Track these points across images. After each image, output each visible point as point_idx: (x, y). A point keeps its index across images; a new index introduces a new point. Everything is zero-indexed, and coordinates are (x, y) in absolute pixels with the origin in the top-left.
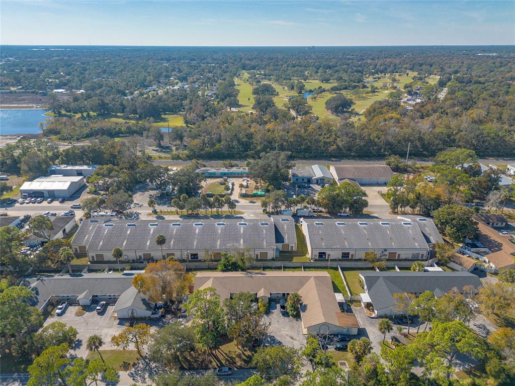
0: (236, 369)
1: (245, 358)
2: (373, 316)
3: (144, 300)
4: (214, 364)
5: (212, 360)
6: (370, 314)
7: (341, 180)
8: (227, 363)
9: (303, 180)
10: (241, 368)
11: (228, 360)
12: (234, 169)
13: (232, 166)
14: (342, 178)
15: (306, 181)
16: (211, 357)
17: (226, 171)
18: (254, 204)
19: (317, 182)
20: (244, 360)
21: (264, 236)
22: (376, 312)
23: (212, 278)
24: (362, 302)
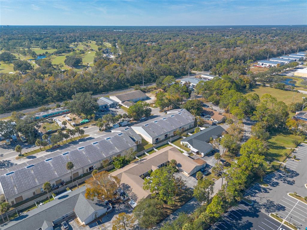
0: (180, 208)
1: (178, 200)
2: (203, 156)
3: (96, 204)
4: (169, 211)
5: (167, 210)
6: (201, 156)
7: (123, 102)
8: (174, 207)
9: (102, 107)
10: (181, 206)
11: (173, 206)
12: (50, 112)
13: (47, 110)
14: (124, 101)
15: (104, 107)
16: (164, 210)
17: (46, 114)
18: (88, 128)
19: (111, 106)
20: (179, 202)
21: (126, 141)
22: (203, 154)
23: (123, 173)
24: (193, 153)
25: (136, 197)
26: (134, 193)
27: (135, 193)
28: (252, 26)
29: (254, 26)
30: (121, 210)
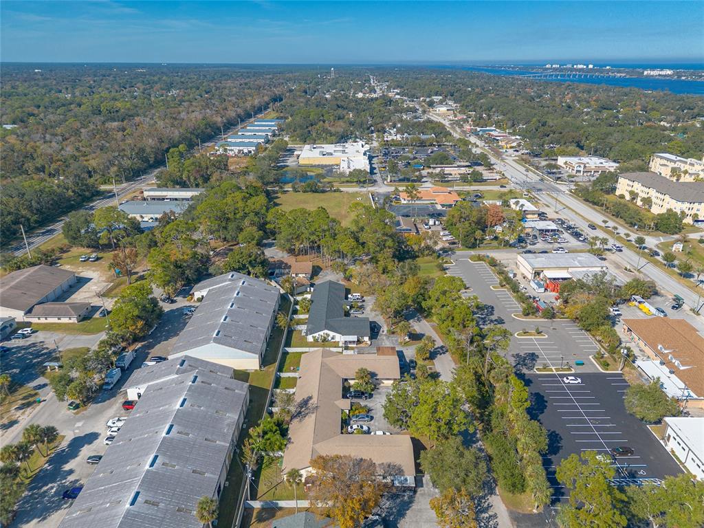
6: (367, 344)
7: (30, 312)
21: (220, 387)
22: (366, 339)
23: (317, 446)
24: (350, 346)
25: (395, 466)
26: (383, 464)
27: (385, 462)
28: (82, 65)
29: (87, 64)
30: (392, 510)
